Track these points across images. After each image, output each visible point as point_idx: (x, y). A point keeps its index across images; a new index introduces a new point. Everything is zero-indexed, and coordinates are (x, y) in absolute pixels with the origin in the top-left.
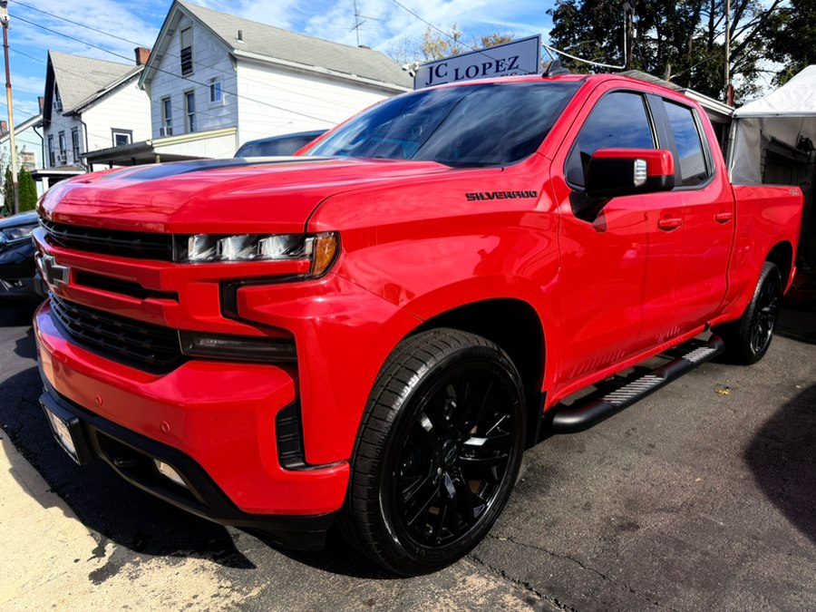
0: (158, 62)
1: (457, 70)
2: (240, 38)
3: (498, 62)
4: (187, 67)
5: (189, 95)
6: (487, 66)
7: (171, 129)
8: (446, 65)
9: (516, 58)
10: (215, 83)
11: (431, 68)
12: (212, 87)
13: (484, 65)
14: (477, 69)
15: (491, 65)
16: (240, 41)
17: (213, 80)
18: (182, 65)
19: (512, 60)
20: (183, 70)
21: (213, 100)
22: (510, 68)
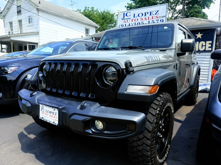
0: (8, 10)
1: (134, 15)
2: (40, 3)
3: (151, 12)
4: (19, 12)
5: (20, 21)
6: (146, 13)
7: (13, 32)
8: (130, 12)
9: (158, 11)
10: (30, 18)
11: (124, 14)
12: (29, 19)
13: (145, 13)
14: (143, 14)
15: (148, 13)
16: (39, 4)
17: (29, 16)
18: (17, 11)
19: (156, 12)
20: (18, 13)
21: (29, 23)
22: (155, 14)
